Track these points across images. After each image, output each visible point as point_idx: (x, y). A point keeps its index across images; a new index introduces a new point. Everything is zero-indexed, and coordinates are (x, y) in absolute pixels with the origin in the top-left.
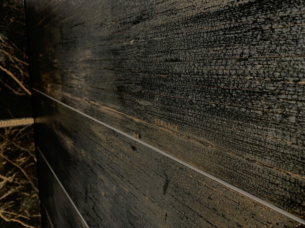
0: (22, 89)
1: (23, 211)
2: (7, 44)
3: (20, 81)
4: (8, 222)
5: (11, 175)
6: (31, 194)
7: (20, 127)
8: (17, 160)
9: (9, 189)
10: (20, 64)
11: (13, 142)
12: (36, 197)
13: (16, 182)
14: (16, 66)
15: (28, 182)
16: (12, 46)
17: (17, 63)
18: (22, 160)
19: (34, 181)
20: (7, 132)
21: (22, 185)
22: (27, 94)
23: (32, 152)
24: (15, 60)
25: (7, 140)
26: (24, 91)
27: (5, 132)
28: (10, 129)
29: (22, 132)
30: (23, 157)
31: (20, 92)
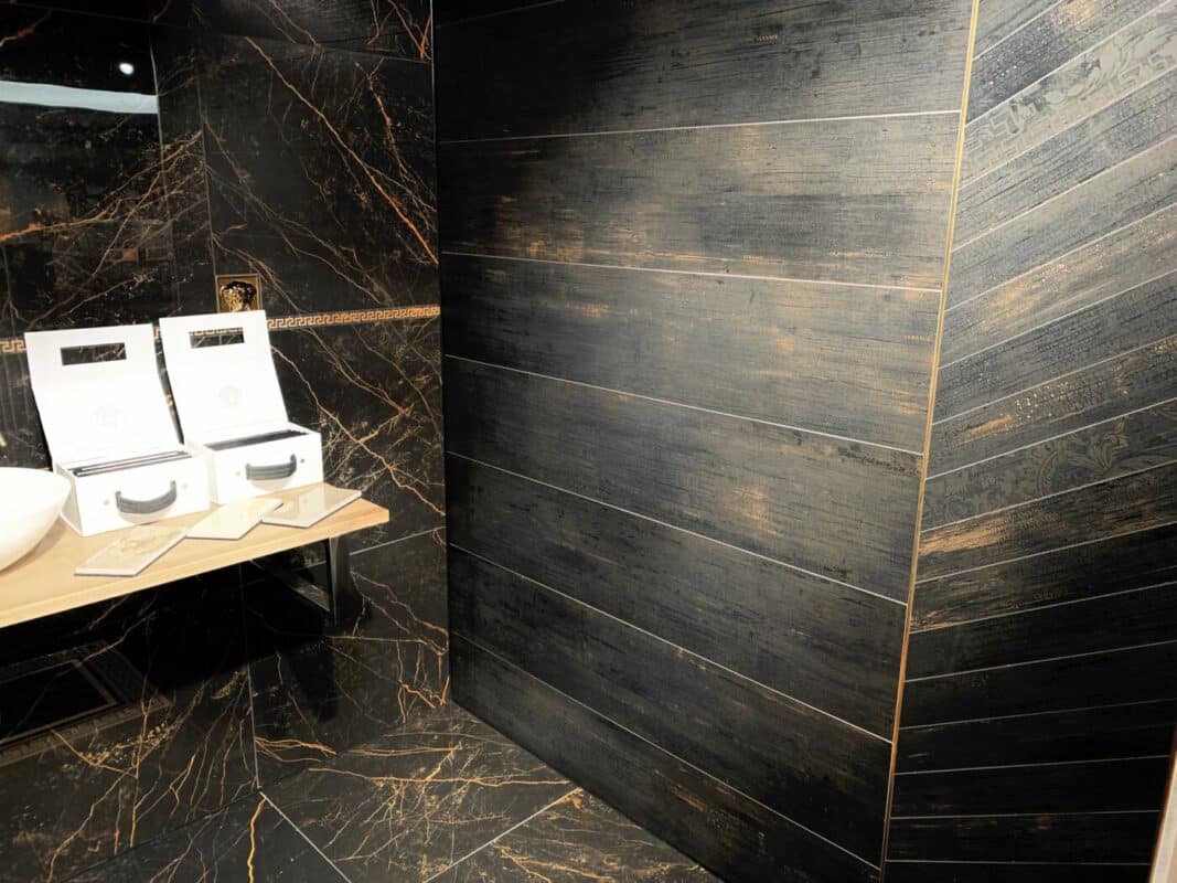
0: (427, 254)
1: (421, 472)
2: (411, 176)
3: (424, 239)
4: (400, 490)
5: (408, 405)
6: (434, 444)
7: (423, 320)
8: (417, 379)
9: (405, 429)
10: (426, 210)
11: (412, 348)
12: (439, 449)
13: (414, 418)
14: (421, 215)
15: (429, 420)
16: (416, 178)
17: (422, 208)
18: (423, 379)
19: (437, 419)
20: (406, 328)
21: (422, 424)
22: (434, 263)
23: (437, 367)
24: (419, 203)
25: (405, 341)
26: (429, 258)
27: (403, 328)
28: (410, 322)
29: (426, 328)
30: (425, 374)
31: (424, 260)
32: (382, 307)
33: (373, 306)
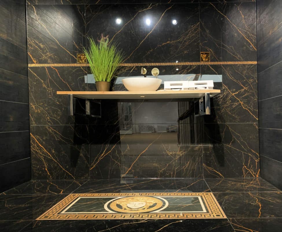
1: (250, 106)
3: (253, 44)
4: (244, 109)
5: (247, 87)
6: (254, 98)
9: (245, 93)
10: (253, 37)
11: (248, 72)
12: (256, 100)
13: (248, 90)
15: (253, 92)
18: (251, 80)
22: (255, 50)
23: (256, 78)
24: (251, 35)
25: (246, 70)
27: (246, 67)
28: (248, 65)
29: (252, 67)
31: (252, 49)
32: (240, 61)
33: (238, 61)
